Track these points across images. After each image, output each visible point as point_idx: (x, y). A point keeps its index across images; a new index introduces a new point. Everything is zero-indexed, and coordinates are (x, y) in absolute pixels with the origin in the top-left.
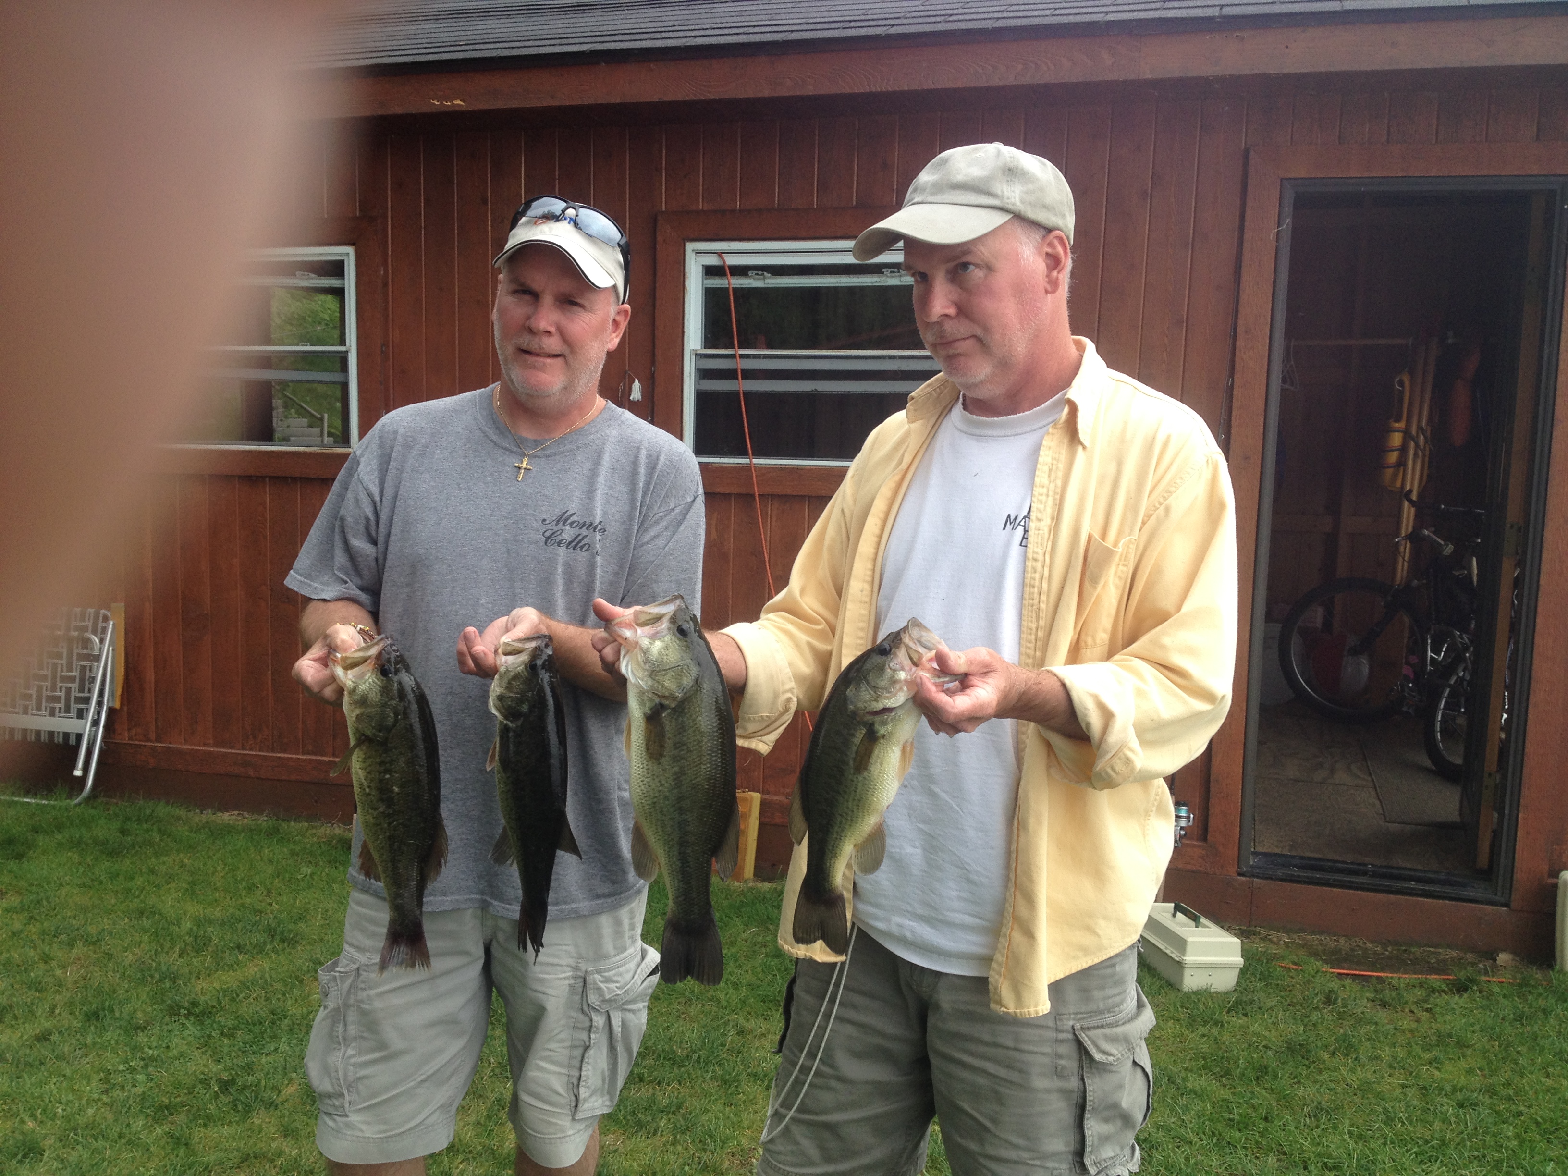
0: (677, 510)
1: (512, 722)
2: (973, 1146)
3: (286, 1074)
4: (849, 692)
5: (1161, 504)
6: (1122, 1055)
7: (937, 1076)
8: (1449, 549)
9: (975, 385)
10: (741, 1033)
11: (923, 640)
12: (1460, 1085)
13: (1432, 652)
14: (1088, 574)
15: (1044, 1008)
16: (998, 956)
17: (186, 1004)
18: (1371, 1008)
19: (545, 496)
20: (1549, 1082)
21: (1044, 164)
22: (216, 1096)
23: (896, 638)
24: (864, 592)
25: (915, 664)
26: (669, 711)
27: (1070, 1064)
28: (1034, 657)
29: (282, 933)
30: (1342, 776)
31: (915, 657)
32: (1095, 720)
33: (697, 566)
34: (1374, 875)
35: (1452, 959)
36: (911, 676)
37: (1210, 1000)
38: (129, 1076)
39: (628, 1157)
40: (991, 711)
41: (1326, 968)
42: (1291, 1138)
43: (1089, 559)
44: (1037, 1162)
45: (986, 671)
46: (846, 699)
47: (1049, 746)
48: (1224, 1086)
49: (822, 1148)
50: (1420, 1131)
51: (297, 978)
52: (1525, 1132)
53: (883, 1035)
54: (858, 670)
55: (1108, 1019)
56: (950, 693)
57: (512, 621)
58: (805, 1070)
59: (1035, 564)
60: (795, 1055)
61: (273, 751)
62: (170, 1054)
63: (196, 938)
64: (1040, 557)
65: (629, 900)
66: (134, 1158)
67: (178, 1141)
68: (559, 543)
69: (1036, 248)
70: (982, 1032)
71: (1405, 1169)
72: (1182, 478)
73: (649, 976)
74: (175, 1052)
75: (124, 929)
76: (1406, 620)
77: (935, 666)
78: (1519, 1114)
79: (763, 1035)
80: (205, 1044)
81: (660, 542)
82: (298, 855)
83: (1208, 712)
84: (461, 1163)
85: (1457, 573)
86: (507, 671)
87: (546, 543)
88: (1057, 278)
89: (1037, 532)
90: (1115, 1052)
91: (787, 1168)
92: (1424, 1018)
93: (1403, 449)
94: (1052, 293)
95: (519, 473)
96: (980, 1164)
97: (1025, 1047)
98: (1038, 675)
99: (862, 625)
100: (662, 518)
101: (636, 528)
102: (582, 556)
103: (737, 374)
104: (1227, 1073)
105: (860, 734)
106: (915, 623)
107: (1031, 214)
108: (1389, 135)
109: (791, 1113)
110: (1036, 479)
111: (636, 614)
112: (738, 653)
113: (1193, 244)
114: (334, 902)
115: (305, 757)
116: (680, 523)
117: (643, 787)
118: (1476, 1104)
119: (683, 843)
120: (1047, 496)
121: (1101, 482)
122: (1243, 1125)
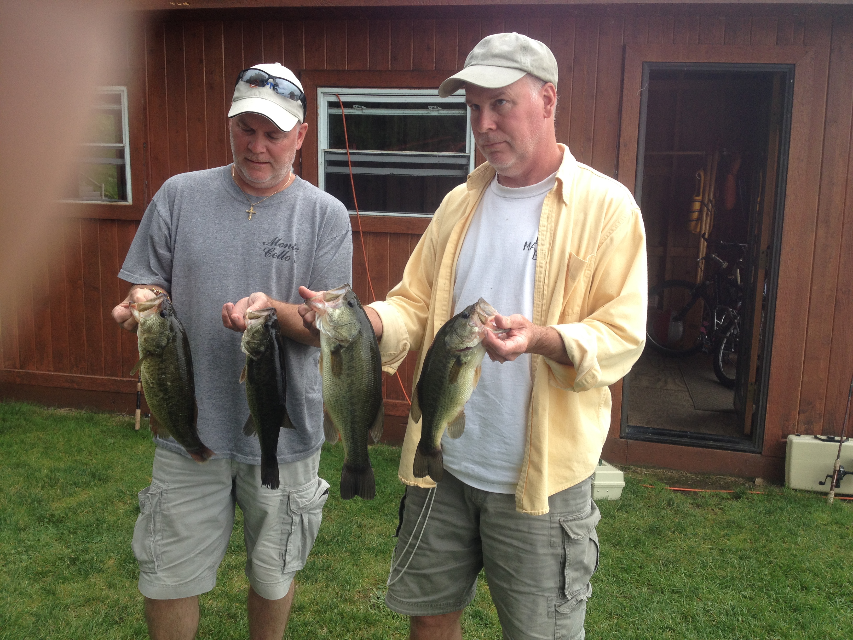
0: (338, 239)
1: (254, 356)
2: (505, 585)
3: (107, 554)
4: (447, 339)
5: (608, 237)
6: (585, 535)
7: (485, 547)
8: (725, 265)
9: (506, 169)
10: (360, 526)
11: (486, 310)
12: (740, 547)
13: (717, 319)
14: (570, 274)
15: (546, 510)
16: (521, 483)
17: (48, 516)
18: (692, 508)
19: (265, 229)
20: (785, 546)
21: (542, 45)
22: (68, 567)
23: (471, 310)
24: (446, 285)
25: (483, 323)
26: (344, 349)
27: (558, 540)
28: (541, 320)
29: (99, 476)
30: (671, 386)
31: (483, 320)
32: (576, 354)
33: (349, 270)
34: (691, 438)
35: (732, 482)
36: (481, 330)
37: (607, 504)
38: (17, 556)
39: (302, 594)
40: (524, 349)
41: (667, 487)
42: (654, 577)
43: (570, 266)
44: (540, 593)
45: (521, 327)
46: (445, 343)
47: (549, 368)
48: (618, 550)
49: (421, 588)
50: (720, 572)
51: (110, 501)
52: (774, 572)
53: (454, 526)
54: (451, 327)
55: (577, 515)
56: (503, 339)
57: (252, 300)
58: (412, 546)
59: (541, 269)
60: (406, 538)
61: (88, 374)
62: (40, 544)
63: (51, 479)
64: (544, 266)
65: (312, 453)
66: (24, 602)
67: (49, 592)
68: (273, 256)
69: (539, 92)
70: (511, 524)
71: (714, 592)
72: (619, 222)
73: (323, 495)
74: (43, 542)
75: (9, 474)
76: (703, 302)
77: (495, 324)
78: (771, 562)
79: (371, 527)
80: (60, 538)
81: (329, 256)
82: (105, 432)
83: (634, 350)
84: (209, 600)
85: (729, 277)
86: (252, 328)
87: (265, 256)
88: (550, 109)
89: (542, 252)
90: (582, 534)
91: (402, 599)
92: (719, 513)
93: (701, 211)
94: (547, 118)
95: (249, 215)
96: (509, 594)
97: (534, 531)
98: (547, 329)
99: (446, 303)
100: (329, 242)
101: (315, 248)
102: (286, 263)
103: (348, 163)
104: (619, 543)
105: (452, 362)
106: (482, 301)
107: (537, 73)
108: (699, 39)
109: (404, 570)
110: (540, 222)
111: (324, 295)
112: (378, 318)
113: (596, 96)
114: (127, 458)
115: (106, 378)
116: (339, 246)
117: (330, 391)
118: (749, 558)
119: (353, 423)
120: (547, 232)
121: (576, 224)
122: (629, 570)
